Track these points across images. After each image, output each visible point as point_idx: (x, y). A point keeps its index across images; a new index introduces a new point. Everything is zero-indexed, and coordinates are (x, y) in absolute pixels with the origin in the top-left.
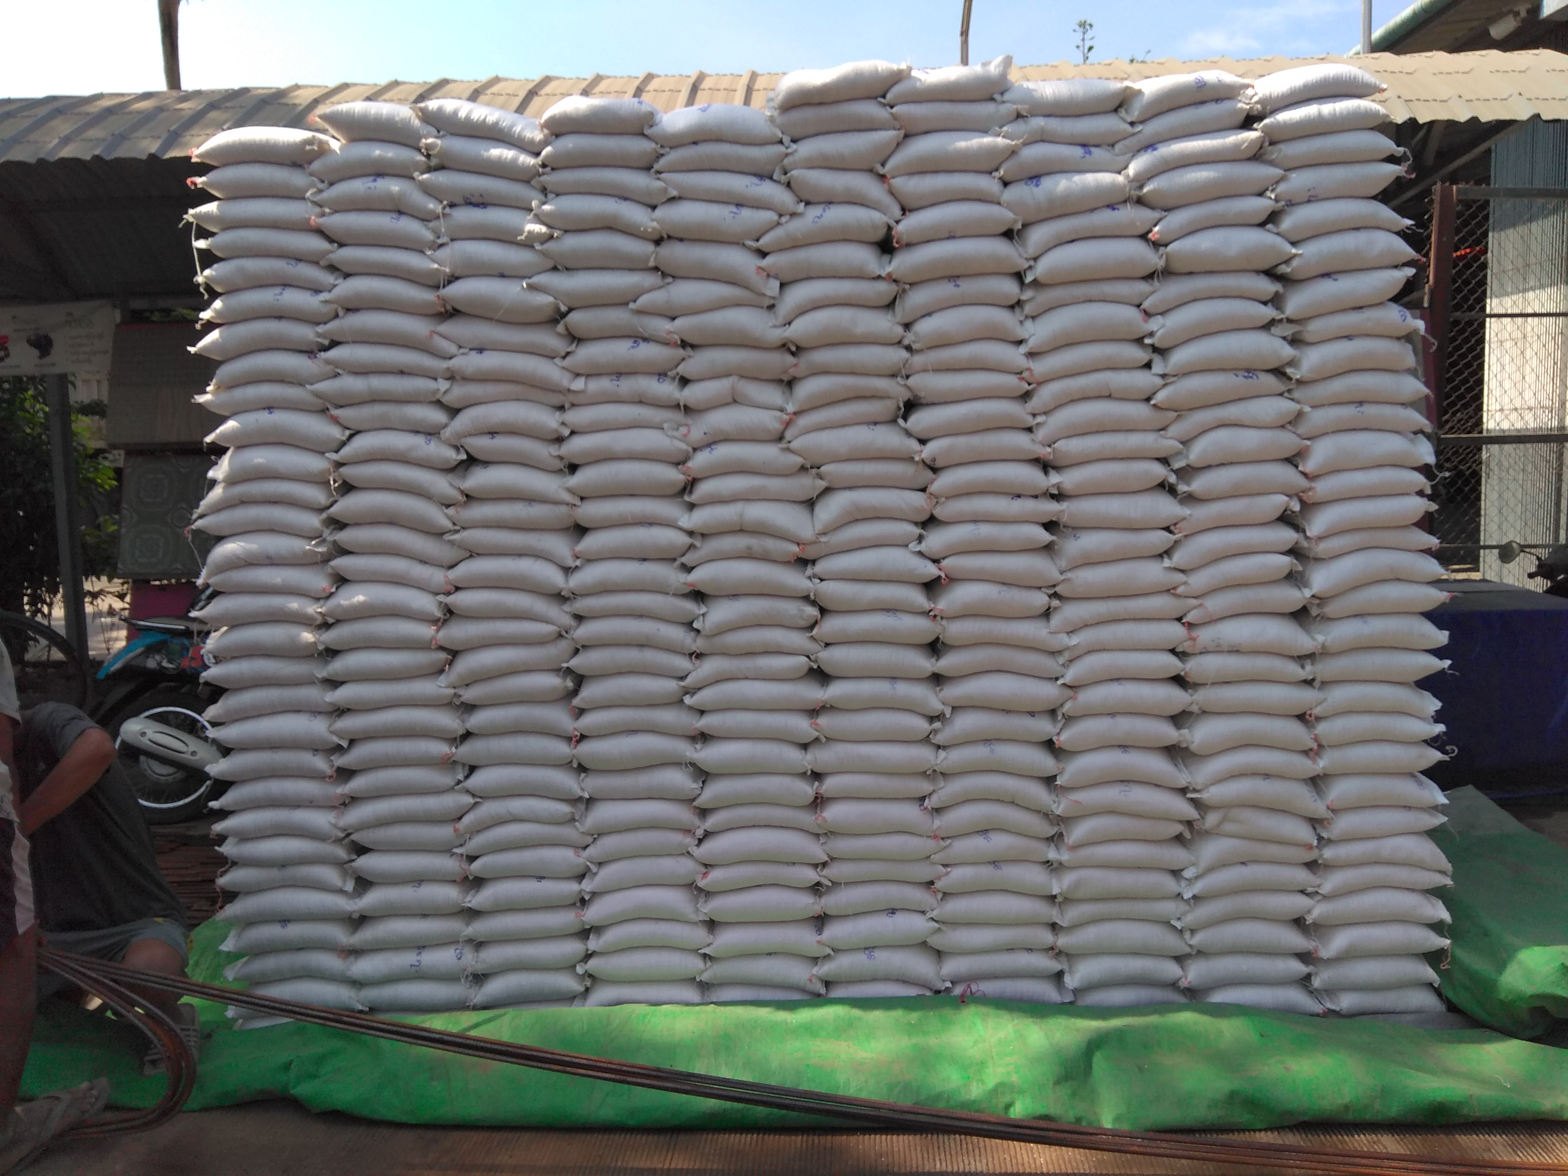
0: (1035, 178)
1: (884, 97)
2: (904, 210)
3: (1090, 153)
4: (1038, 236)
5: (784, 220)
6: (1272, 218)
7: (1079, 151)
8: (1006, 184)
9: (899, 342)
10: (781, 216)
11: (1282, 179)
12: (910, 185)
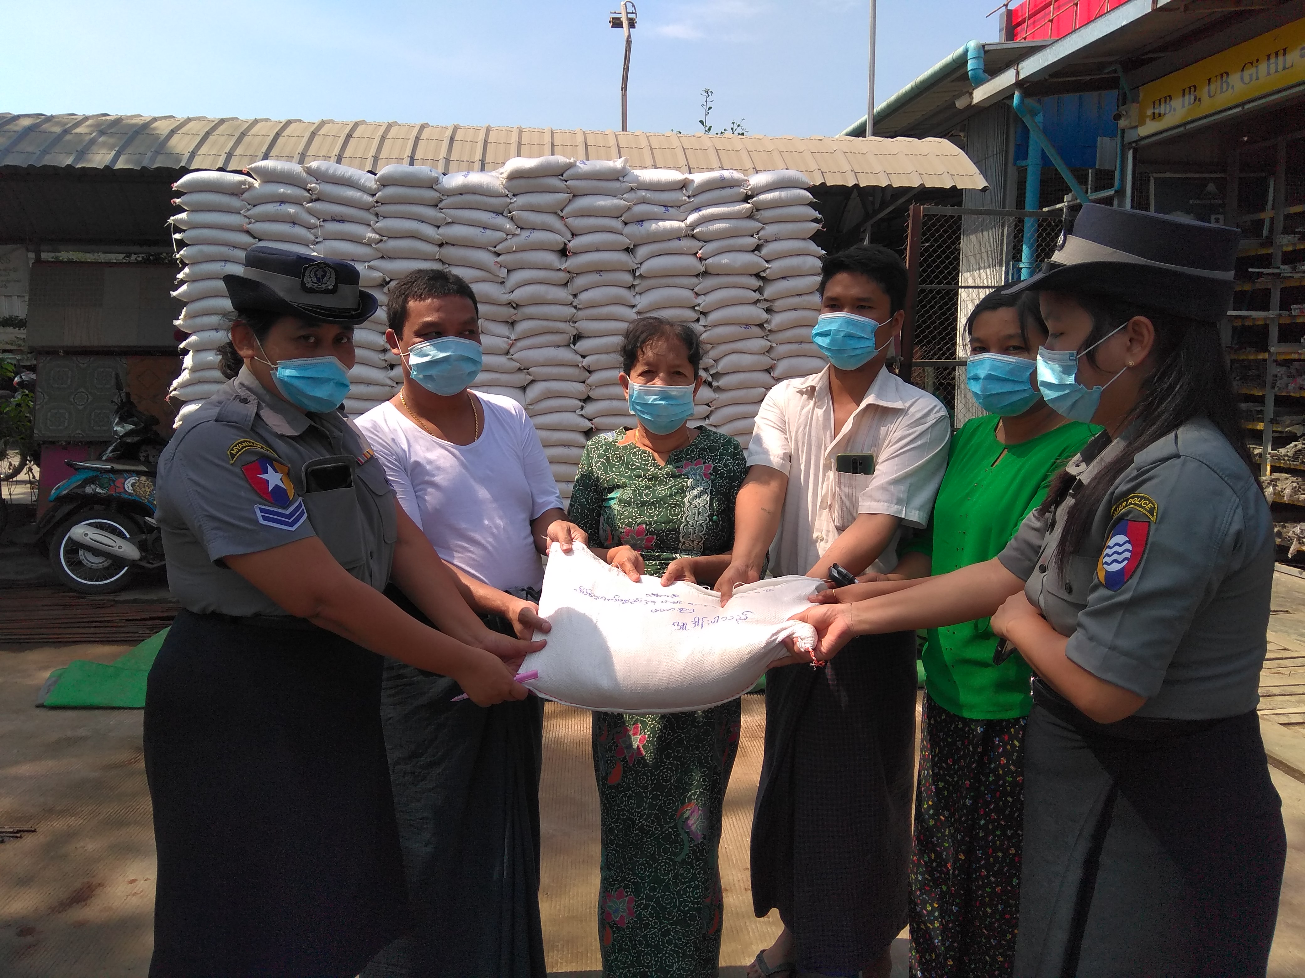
0: (640, 222)
1: (562, 175)
2: (573, 235)
3: (668, 210)
4: (642, 252)
5: (509, 237)
6: (758, 248)
7: (663, 209)
8: (626, 224)
9: (571, 304)
10: (507, 235)
11: (762, 228)
12: (576, 223)
